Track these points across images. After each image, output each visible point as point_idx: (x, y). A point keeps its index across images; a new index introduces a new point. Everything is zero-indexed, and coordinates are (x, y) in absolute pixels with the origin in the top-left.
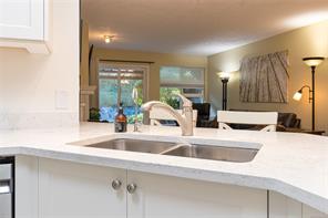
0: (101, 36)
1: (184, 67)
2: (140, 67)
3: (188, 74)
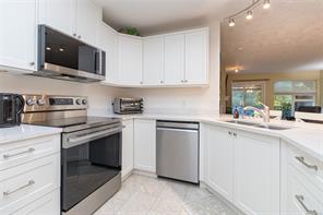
0: (232, 69)
1: (296, 81)
2: (258, 83)
3: (301, 85)
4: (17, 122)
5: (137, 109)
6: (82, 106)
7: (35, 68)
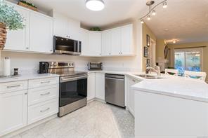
4: (47, 72)
5: (99, 67)
6: (71, 66)
7: (52, 52)
